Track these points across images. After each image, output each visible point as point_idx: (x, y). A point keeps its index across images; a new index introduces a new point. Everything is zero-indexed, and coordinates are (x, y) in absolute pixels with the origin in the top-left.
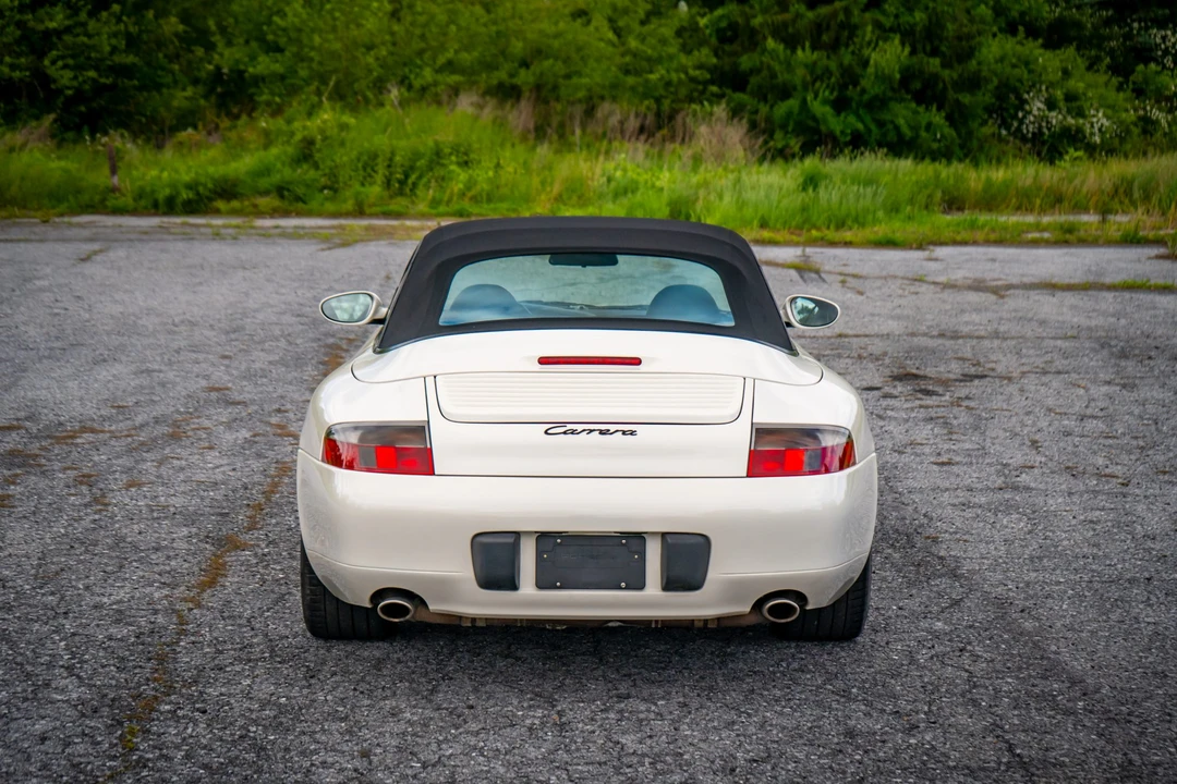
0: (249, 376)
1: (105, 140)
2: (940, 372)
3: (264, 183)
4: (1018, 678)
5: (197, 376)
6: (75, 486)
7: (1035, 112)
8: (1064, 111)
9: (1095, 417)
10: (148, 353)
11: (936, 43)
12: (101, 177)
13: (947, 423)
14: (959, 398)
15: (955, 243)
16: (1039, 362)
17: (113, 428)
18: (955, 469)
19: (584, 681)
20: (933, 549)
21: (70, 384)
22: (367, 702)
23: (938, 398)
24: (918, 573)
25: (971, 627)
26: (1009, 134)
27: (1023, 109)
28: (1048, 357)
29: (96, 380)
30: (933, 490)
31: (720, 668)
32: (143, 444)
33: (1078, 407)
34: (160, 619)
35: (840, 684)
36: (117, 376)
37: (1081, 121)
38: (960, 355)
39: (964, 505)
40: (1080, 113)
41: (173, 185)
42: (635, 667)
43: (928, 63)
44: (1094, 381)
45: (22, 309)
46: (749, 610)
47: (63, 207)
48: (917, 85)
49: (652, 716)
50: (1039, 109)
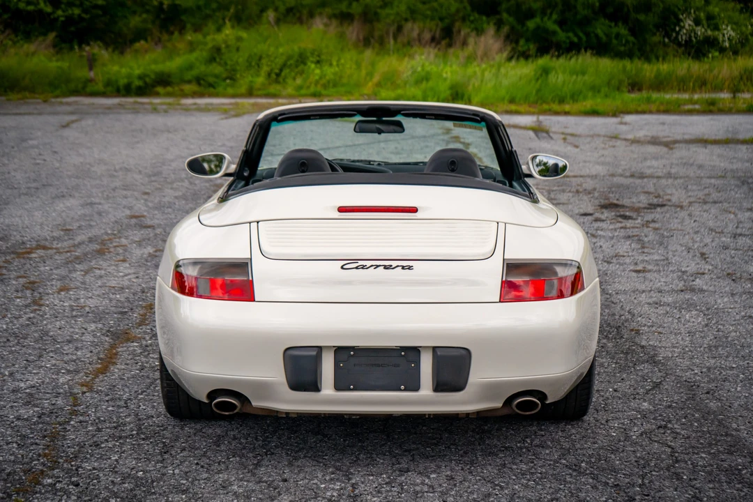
0: (160, 207)
1: (87, 48)
2: (633, 203)
3: (188, 75)
4: (710, 454)
5: (124, 208)
6: (22, 291)
7: (687, 26)
8: (706, 27)
9: (745, 235)
10: (94, 190)
12: (84, 73)
13: (639, 240)
14: (647, 221)
15: (637, 112)
16: (701, 194)
17: (59, 246)
18: (648, 275)
19: (374, 456)
20: (637, 340)
21: (36, 213)
22: (205, 475)
23: (633, 221)
24: (626, 359)
25: (670, 407)
26: (670, 41)
27: (679, 26)
28: (706, 191)
29: (55, 211)
30: (634, 292)
31: (479, 444)
32: (77, 258)
33: (731, 228)
34: (60, 402)
35: (571, 459)
36: (70, 208)
37: (717, 33)
38: (646, 190)
39: (657, 304)
41: (129, 76)
42: (414, 443)
44: (740, 209)
45: (16, 160)
46: (501, 405)
47: (58, 92)
48: (610, 10)
49: (426, 489)
50: (689, 25)
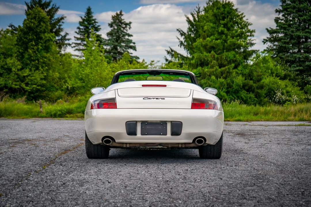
0: (74, 134)
1: (39, 102)
2: (248, 134)
3: (79, 110)
5: (61, 134)
6: (31, 145)
7: (278, 96)
8: (286, 96)
9: (286, 139)
10: (49, 132)
11: (251, 77)
12: (38, 109)
13: (249, 139)
14: (252, 137)
16: (274, 133)
17: (40, 140)
18: (249, 144)
19: (153, 163)
20: (242, 151)
22: (101, 165)
23: (247, 137)
26: (272, 101)
27: (275, 95)
28: (276, 133)
29: (36, 135)
30: (243, 146)
32: (47, 141)
33: (282, 138)
34: (51, 157)
36: (41, 134)
37: (290, 98)
38: (254, 132)
39: (250, 147)
40: (290, 96)
41: (55, 110)
43: (249, 82)
44: (287, 135)
45: (18, 127)
46: (192, 141)
47: (28, 116)
48: (247, 88)
49: (169, 166)
50: (279, 95)
